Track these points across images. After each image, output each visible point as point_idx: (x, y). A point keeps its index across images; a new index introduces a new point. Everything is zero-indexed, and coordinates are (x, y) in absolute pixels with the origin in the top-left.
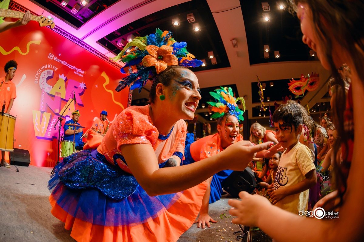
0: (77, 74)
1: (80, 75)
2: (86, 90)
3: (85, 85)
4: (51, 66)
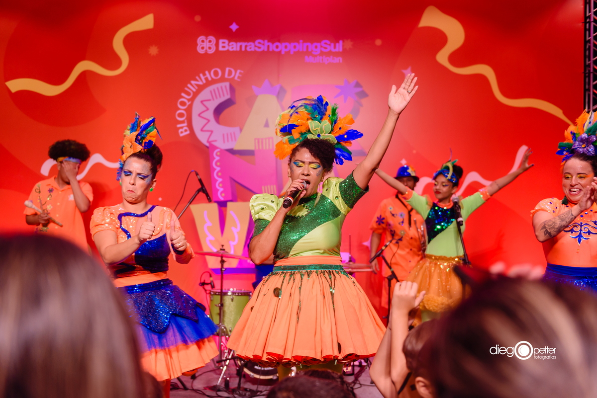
0: (318, 59)
1: (329, 60)
4: (216, 73)
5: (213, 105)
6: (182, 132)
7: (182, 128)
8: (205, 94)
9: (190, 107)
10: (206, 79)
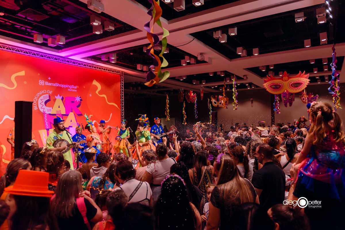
0: (71, 90)
1: (74, 90)
2: (82, 102)
3: (80, 98)
4: (45, 92)
5: (44, 101)
6: (35, 109)
7: (35, 107)
8: (42, 97)
9: (38, 101)
10: (42, 93)
